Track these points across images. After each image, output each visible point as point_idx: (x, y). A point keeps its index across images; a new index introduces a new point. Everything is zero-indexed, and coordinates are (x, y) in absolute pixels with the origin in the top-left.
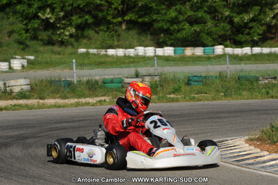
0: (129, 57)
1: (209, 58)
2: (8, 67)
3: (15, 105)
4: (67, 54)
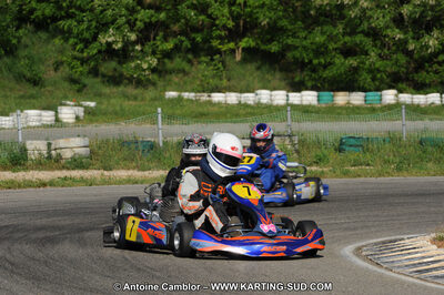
0: (246, 106)
1: (373, 110)
2: (54, 118)
3: (65, 178)
4: (148, 98)
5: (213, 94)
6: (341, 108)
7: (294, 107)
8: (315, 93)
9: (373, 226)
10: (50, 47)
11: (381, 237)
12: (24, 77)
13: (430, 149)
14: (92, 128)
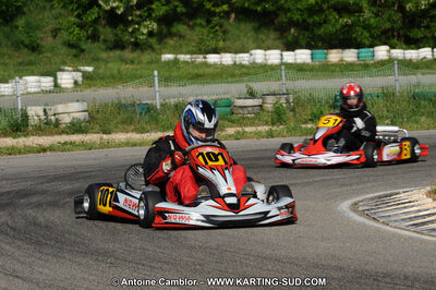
0: (242, 66)
1: (366, 66)
2: (53, 84)
3: (65, 143)
4: (144, 61)
5: (208, 56)
6: (334, 65)
7: (289, 66)
8: (308, 51)
9: (369, 181)
10: (47, 14)
11: (376, 191)
12: (22, 42)
13: (423, 102)
14: (89, 93)
